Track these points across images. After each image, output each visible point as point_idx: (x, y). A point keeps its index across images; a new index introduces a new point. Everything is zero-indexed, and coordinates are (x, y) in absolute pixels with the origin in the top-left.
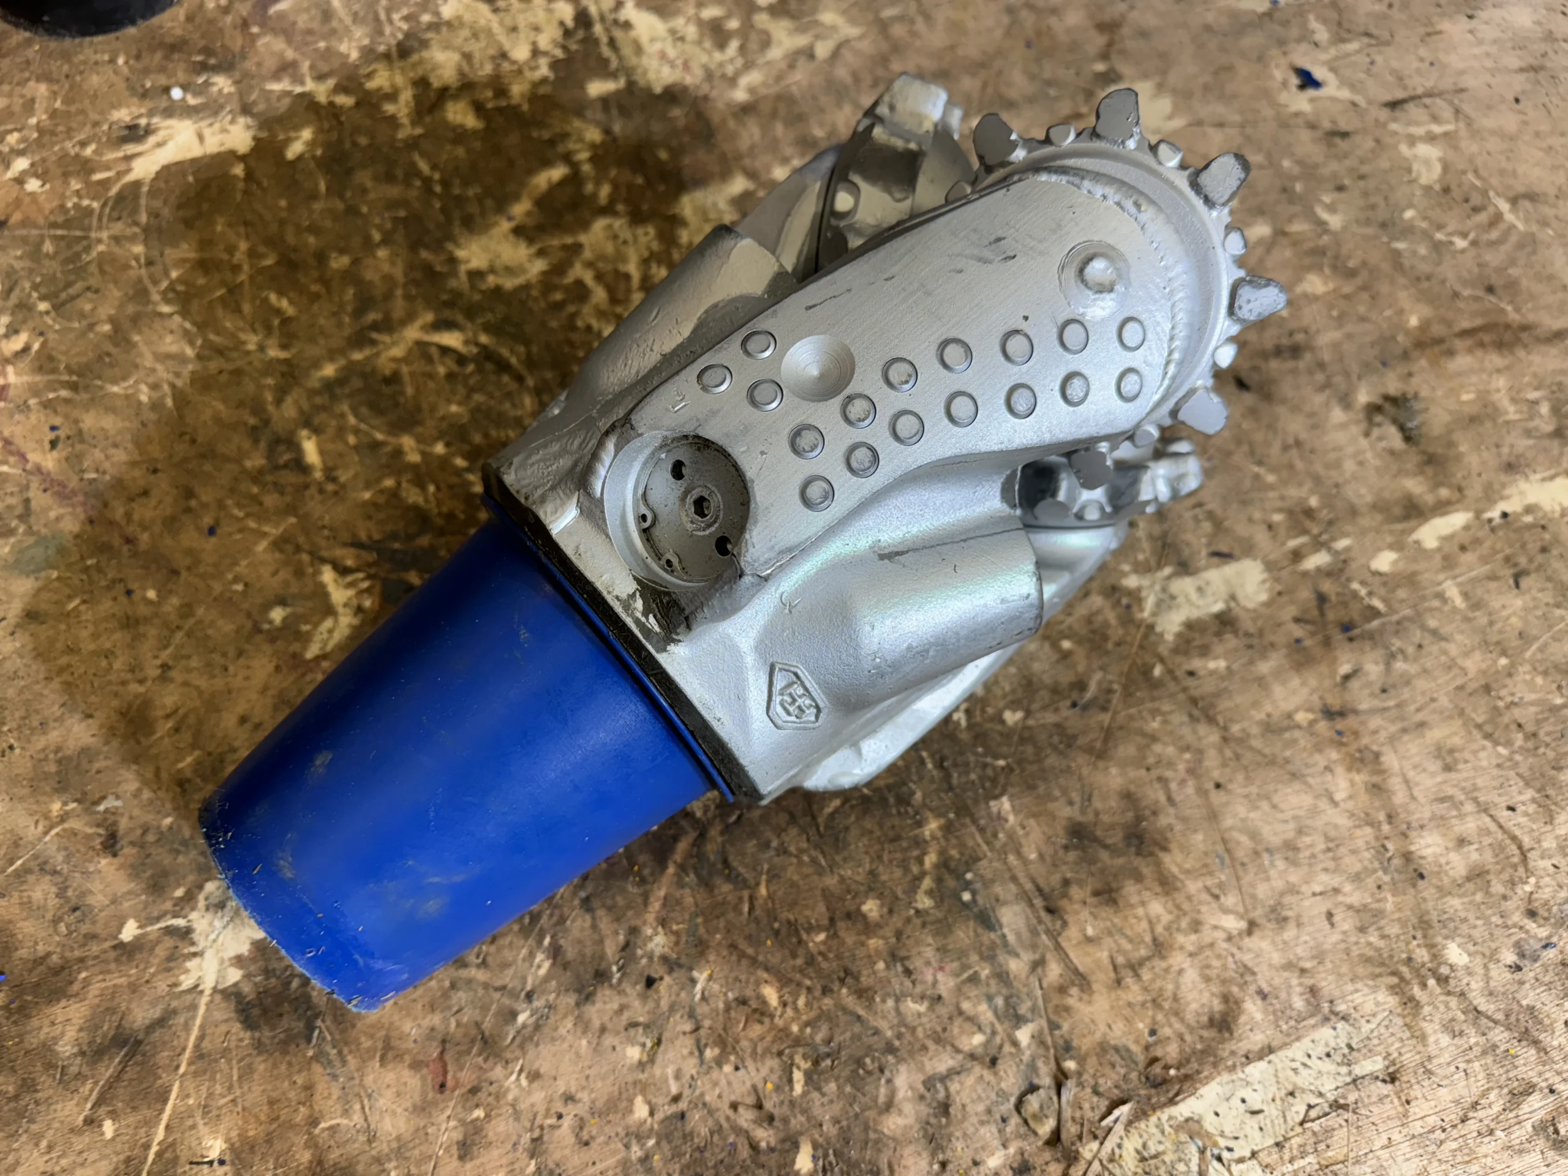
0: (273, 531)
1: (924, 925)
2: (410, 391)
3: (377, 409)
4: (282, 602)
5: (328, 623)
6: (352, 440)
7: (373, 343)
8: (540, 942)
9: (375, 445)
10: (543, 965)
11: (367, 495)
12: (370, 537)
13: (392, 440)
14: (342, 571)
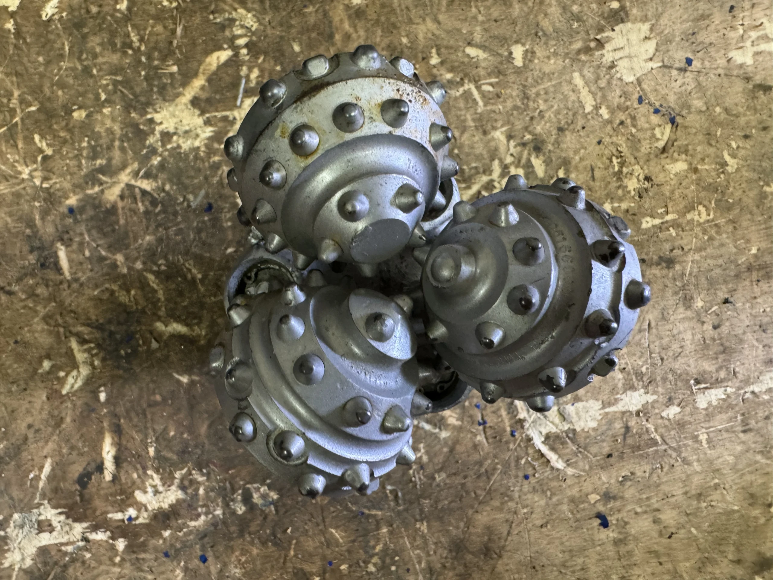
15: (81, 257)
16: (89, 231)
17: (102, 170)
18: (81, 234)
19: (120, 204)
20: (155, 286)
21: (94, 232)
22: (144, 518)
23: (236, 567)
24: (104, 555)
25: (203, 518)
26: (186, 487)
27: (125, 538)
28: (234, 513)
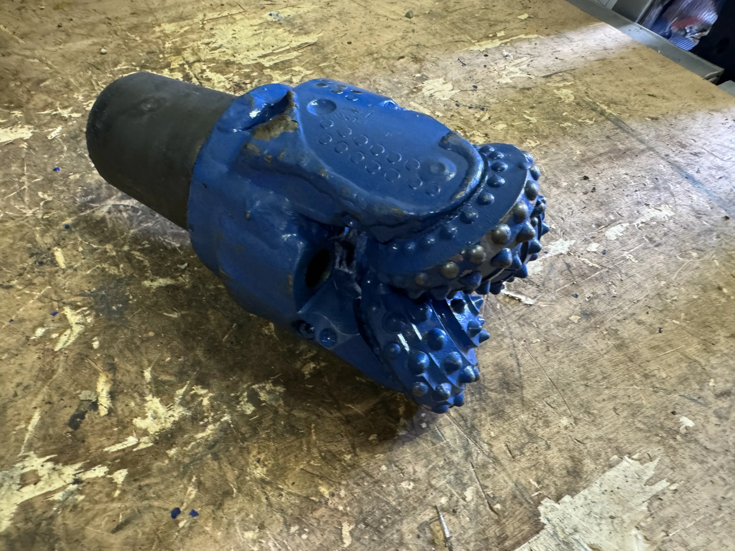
15: (75, 253)
16: (82, 236)
17: (92, 201)
18: (76, 239)
19: (108, 216)
20: (141, 259)
21: (87, 236)
22: (146, 443)
23: (256, 467)
24: (100, 492)
25: (211, 427)
26: (188, 403)
27: (125, 468)
28: (243, 414)
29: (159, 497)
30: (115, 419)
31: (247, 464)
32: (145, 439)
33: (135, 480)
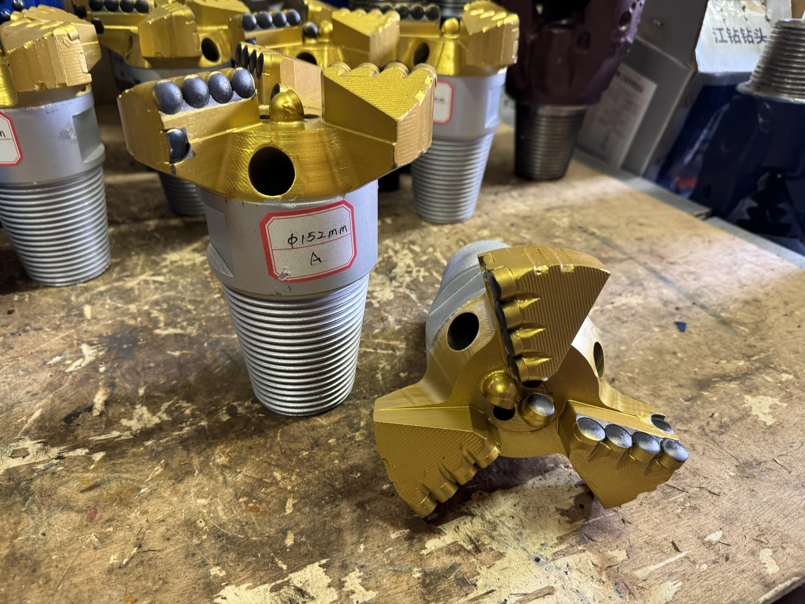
0: (61, 335)
1: (359, 445)
2: (137, 292)
3: (121, 298)
4: (60, 354)
5: (81, 360)
6: (107, 307)
7: (124, 280)
8: (159, 462)
9: (117, 308)
10: (158, 470)
11: (110, 322)
12: (107, 334)
13: (126, 307)
14: (91, 344)
15: (102, 309)
16: (111, 298)
17: (126, 276)
18: (105, 300)
19: (136, 287)
20: (157, 315)
21: (115, 299)
22: (127, 435)
23: (220, 457)
24: (78, 465)
25: (187, 428)
26: (172, 411)
27: (103, 451)
28: (218, 421)
29: (128, 472)
30: (105, 419)
31: (213, 454)
32: (127, 433)
33: (111, 459)
